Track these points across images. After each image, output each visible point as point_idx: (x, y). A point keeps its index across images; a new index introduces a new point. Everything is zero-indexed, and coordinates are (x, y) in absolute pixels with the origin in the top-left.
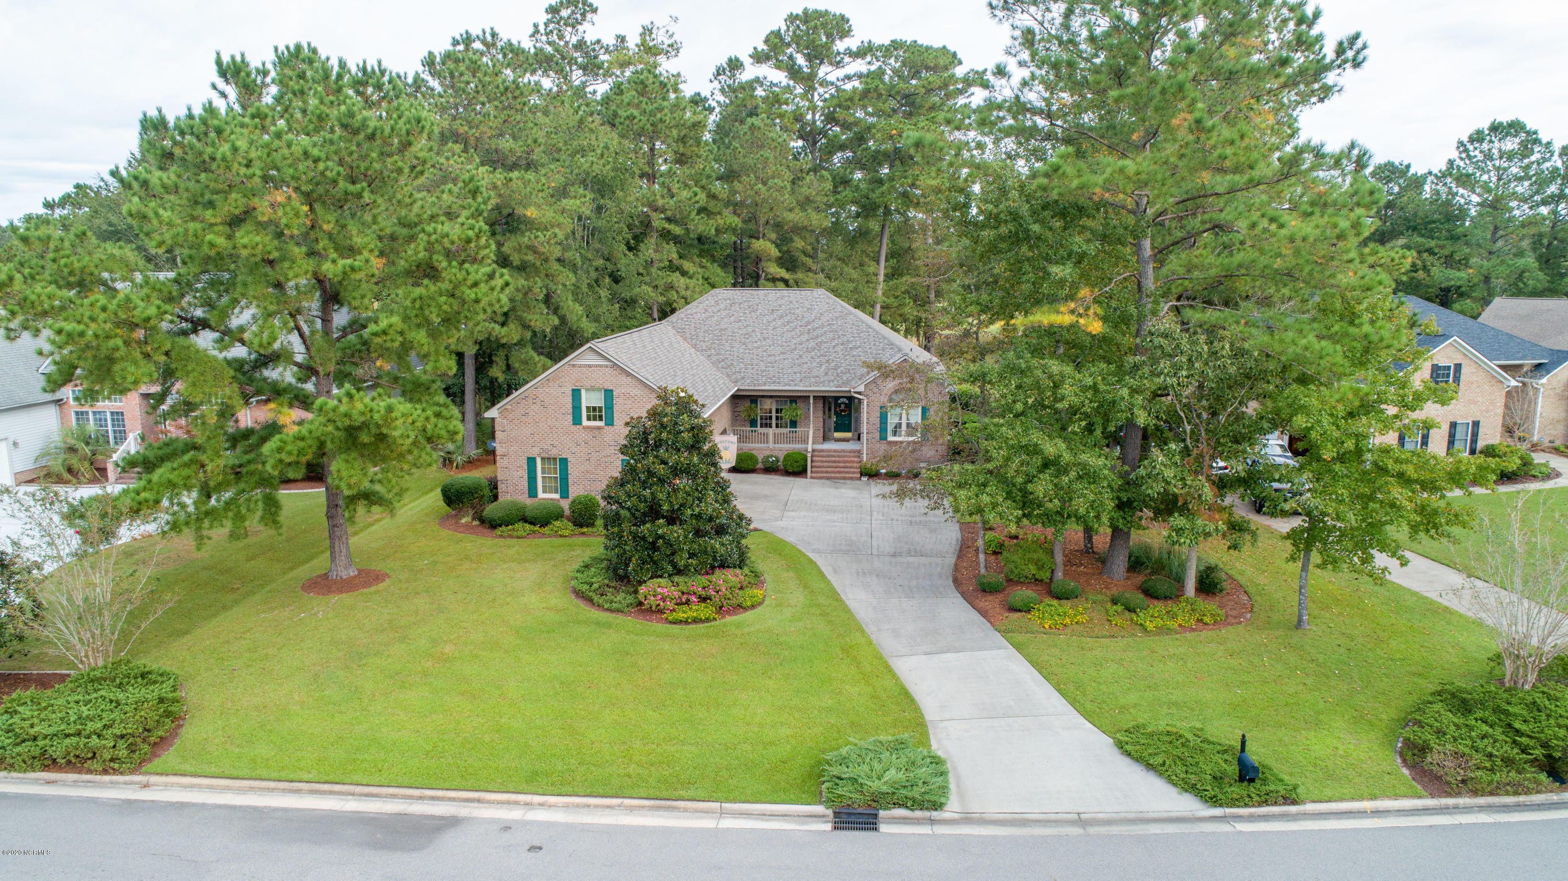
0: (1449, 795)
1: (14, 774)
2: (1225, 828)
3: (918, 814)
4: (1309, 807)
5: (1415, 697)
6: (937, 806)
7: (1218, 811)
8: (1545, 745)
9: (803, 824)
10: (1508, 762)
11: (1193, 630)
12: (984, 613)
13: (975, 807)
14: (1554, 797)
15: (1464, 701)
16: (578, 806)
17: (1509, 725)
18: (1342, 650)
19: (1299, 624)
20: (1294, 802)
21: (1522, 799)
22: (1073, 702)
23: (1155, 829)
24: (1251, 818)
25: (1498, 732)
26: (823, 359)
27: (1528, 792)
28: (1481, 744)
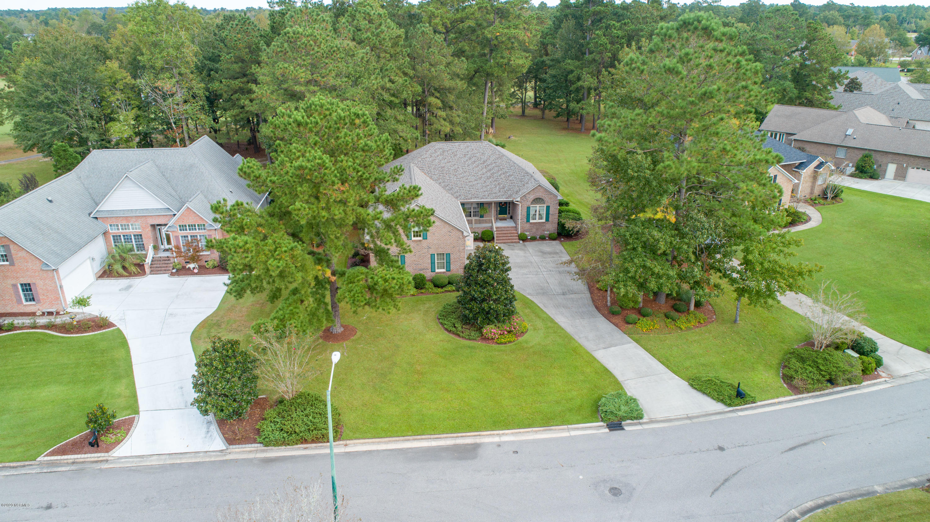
0: (800, 394)
1: (289, 447)
2: (734, 415)
3: (635, 421)
4: (759, 404)
5: (782, 352)
6: (641, 418)
7: (731, 409)
8: (830, 374)
9: (598, 430)
10: (818, 380)
11: (698, 327)
12: (616, 325)
13: (653, 416)
14: (831, 391)
15: (802, 357)
16: (516, 433)
17: (818, 367)
18: (753, 333)
19: (735, 321)
20: (754, 403)
21: (822, 392)
22: (668, 367)
23: (713, 418)
24: (742, 410)
25: (814, 370)
26: (497, 183)
27: (824, 390)
28: (810, 375)
